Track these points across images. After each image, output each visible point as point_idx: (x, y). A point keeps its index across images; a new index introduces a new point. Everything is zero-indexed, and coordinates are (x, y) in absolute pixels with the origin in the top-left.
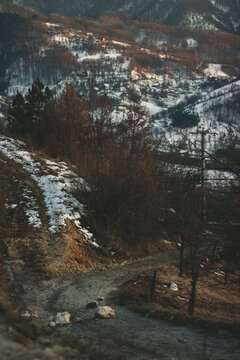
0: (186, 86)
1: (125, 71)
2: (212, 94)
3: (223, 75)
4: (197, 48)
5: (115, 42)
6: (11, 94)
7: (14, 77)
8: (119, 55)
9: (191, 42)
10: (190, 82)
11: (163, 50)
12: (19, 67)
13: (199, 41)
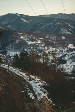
0: (62, 51)
1: (43, 47)
2: (70, 53)
3: (74, 47)
4: (65, 39)
5: (40, 38)
6: (8, 55)
7: (9, 49)
8: (41, 42)
9: (63, 38)
10: (63, 50)
11: (55, 40)
12: (10, 46)
13: (66, 37)
